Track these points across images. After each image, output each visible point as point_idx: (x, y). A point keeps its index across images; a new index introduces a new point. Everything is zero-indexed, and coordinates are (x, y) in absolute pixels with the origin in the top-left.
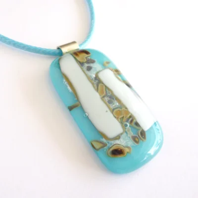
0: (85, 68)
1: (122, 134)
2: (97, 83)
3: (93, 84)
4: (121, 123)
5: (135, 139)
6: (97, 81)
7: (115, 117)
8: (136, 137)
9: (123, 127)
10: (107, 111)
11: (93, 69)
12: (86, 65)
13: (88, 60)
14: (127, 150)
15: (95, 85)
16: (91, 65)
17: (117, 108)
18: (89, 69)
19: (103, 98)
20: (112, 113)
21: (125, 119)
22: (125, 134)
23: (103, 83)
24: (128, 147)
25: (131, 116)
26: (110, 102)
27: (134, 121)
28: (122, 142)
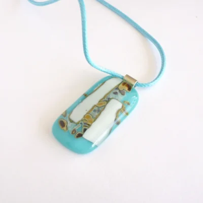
0: (115, 91)
2: (106, 100)
3: (104, 98)
4: (82, 120)
5: (74, 131)
7: (84, 116)
8: (76, 131)
9: (80, 121)
10: (86, 110)
11: (116, 95)
12: (118, 91)
13: (122, 91)
14: (65, 128)
15: (104, 100)
16: (119, 94)
18: (116, 93)
19: (95, 106)
20: (87, 113)
21: (85, 122)
22: (75, 125)
23: (107, 103)
24: (67, 129)
25: (89, 126)
26: (95, 111)
27: (86, 128)
28: (69, 124)
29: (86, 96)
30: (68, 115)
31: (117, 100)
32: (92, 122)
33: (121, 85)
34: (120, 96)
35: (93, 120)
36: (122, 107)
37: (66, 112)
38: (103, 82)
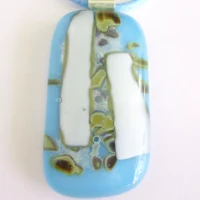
1: (83, 147)
3: (92, 65)
4: (93, 134)
5: (97, 163)
6: (101, 64)
7: (90, 122)
9: (91, 139)
10: (84, 110)
11: (107, 46)
12: (102, 36)
13: (110, 31)
14: (76, 169)
15: (95, 69)
16: (111, 40)
21: (101, 131)
23: (106, 71)
24: (81, 168)
25: (113, 132)
26: (98, 99)
27: (112, 140)
28: (77, 157)
29: (56, 83)
30: (59, 143)
32: (112, 123)
33: (98, 21)
34: (115, 44)
35: (109, 117)
36: (132, 58)
37: (48, 137)
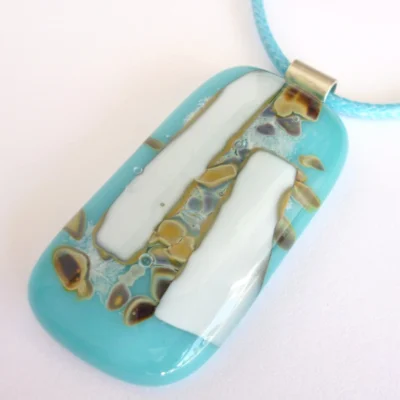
0: (258, 123)
2: (232, 160)
3: (225, 150)
4: (148, 248)
5: (119, 296)
6: (238, 157)
7: (156, 229)
8: (126, 297)
9: (138, 254)
10: (163, 205)
11: (270, 138)
12: (272, 121)
13: (290, 121)
14: (81, 285)
15: (225, 158)
17: (187, 227)
18: (266, 130)
19: (194, 184)
20: (165, 218)
22: (122, 267)
23: (239, 171)
24: (89, 287)
25: (180, 266)
26: (195, 204)
27: (169, 277)
28: (98, 268)
29: (154, 146)
30: (89, 230)
31: (274, 153)
32: (189, 253)
33: (281, 98)
35: (192, 241)
36: (297, 179)
37: (82, 218)
38: (213, 91)
